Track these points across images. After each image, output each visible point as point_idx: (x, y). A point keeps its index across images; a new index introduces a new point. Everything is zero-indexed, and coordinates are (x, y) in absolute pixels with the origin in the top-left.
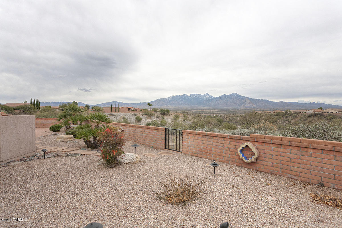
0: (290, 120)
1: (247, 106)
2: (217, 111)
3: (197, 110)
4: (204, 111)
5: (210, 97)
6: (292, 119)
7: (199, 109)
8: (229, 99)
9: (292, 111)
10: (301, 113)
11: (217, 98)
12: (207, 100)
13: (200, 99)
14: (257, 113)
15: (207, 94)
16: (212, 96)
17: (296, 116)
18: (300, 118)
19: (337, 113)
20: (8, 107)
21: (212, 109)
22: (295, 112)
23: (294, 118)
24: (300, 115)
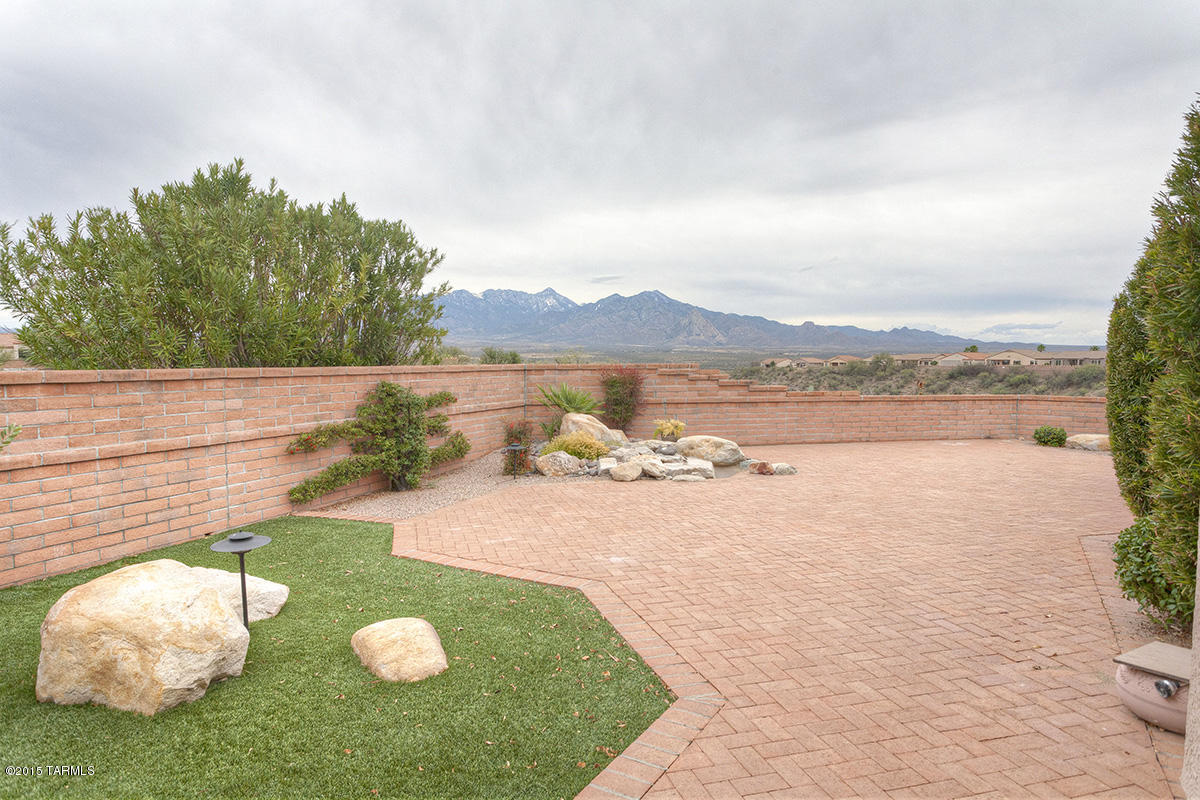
1: (697, 337)
5: (562, 305)
8: (633, 313)
9: (894, 357)
11: (587, 307)
12: (552, 313)
13: (524, 309)
15: (550, 292)
16: (569, 301)
19: (1032, 363)
23: (906, 382)
24: (923, 370)
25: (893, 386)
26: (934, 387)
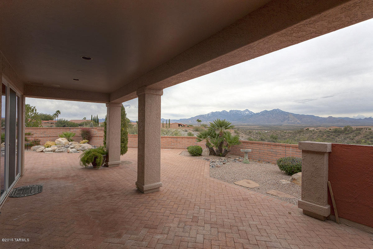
0: (352, 137)
1: (291, 121)
2: (258, 128)
3: (237, 126)
4: (244, 127)
5: (251, 113)
6: (355, 137)
7: (239, 126)
8: (271, 115)
9: (353, 127)
10: (365, 129)
11: (257, 114)
12: (247, 116)
13: (240, 115)
14: (308, 129)
15: (247, 110)
17: (359, 133)
18: (365, 135)
20: (74, 123)
21: (253, 125)
22: (357, 128)
23: (357, 135)
24: (364, 131)
25: (351, 136)
26: (368, 137)
